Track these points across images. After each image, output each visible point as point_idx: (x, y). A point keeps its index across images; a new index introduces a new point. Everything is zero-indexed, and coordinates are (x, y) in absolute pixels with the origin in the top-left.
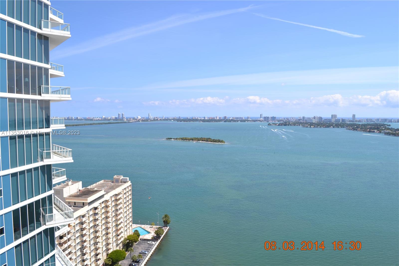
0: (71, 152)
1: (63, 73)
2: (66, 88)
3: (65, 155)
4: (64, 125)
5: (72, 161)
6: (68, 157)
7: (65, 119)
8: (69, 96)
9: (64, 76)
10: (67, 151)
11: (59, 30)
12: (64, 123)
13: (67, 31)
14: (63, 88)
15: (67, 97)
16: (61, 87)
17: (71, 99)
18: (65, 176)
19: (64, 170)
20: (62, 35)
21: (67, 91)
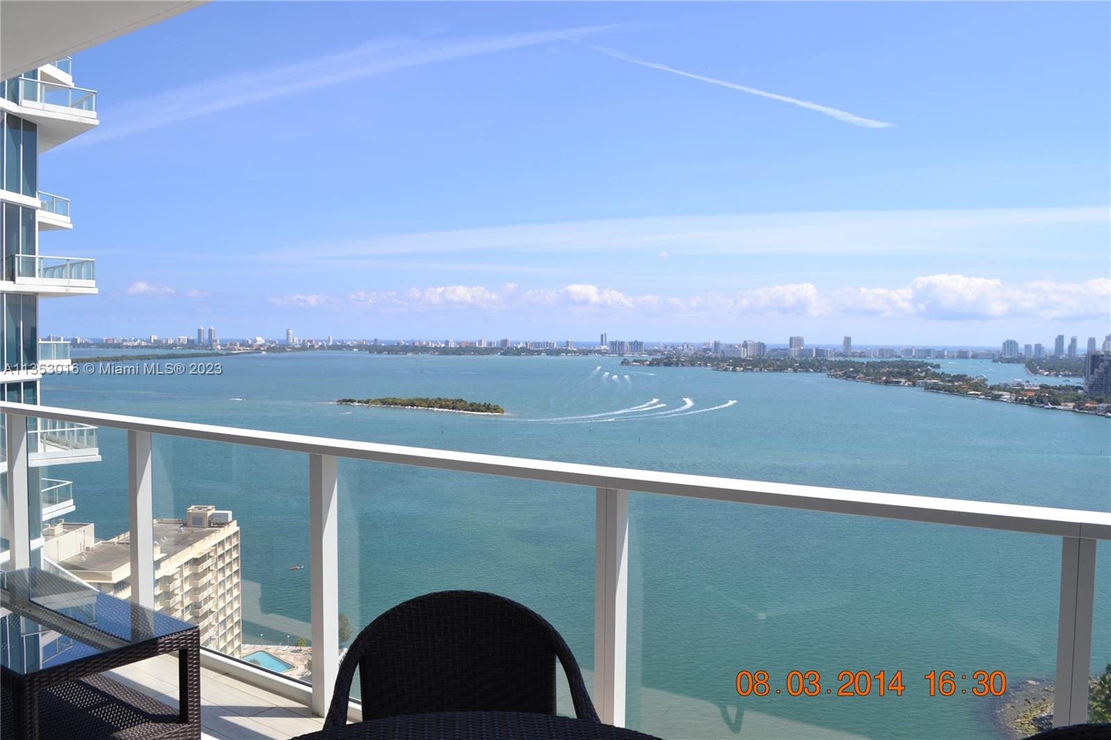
0: (94, 434)
1: (68, 219)
2: (83, 263)
3: (76, 442)
4: (69, 361)
5: (98, 458)
6: (86, 448)
7: (74, 343)
8: (92, 283)
9: (70, 226)
10: (81, 433)
11: (68, 106)
12: (71, 355)
13: (86, 109)
14: (73, 262)
15: (86, 286)
16: (68, 260)
17: (95, 291)
18: (71, 502)
19: (69, 485)
20: (75, 119)
21: (84, 269)
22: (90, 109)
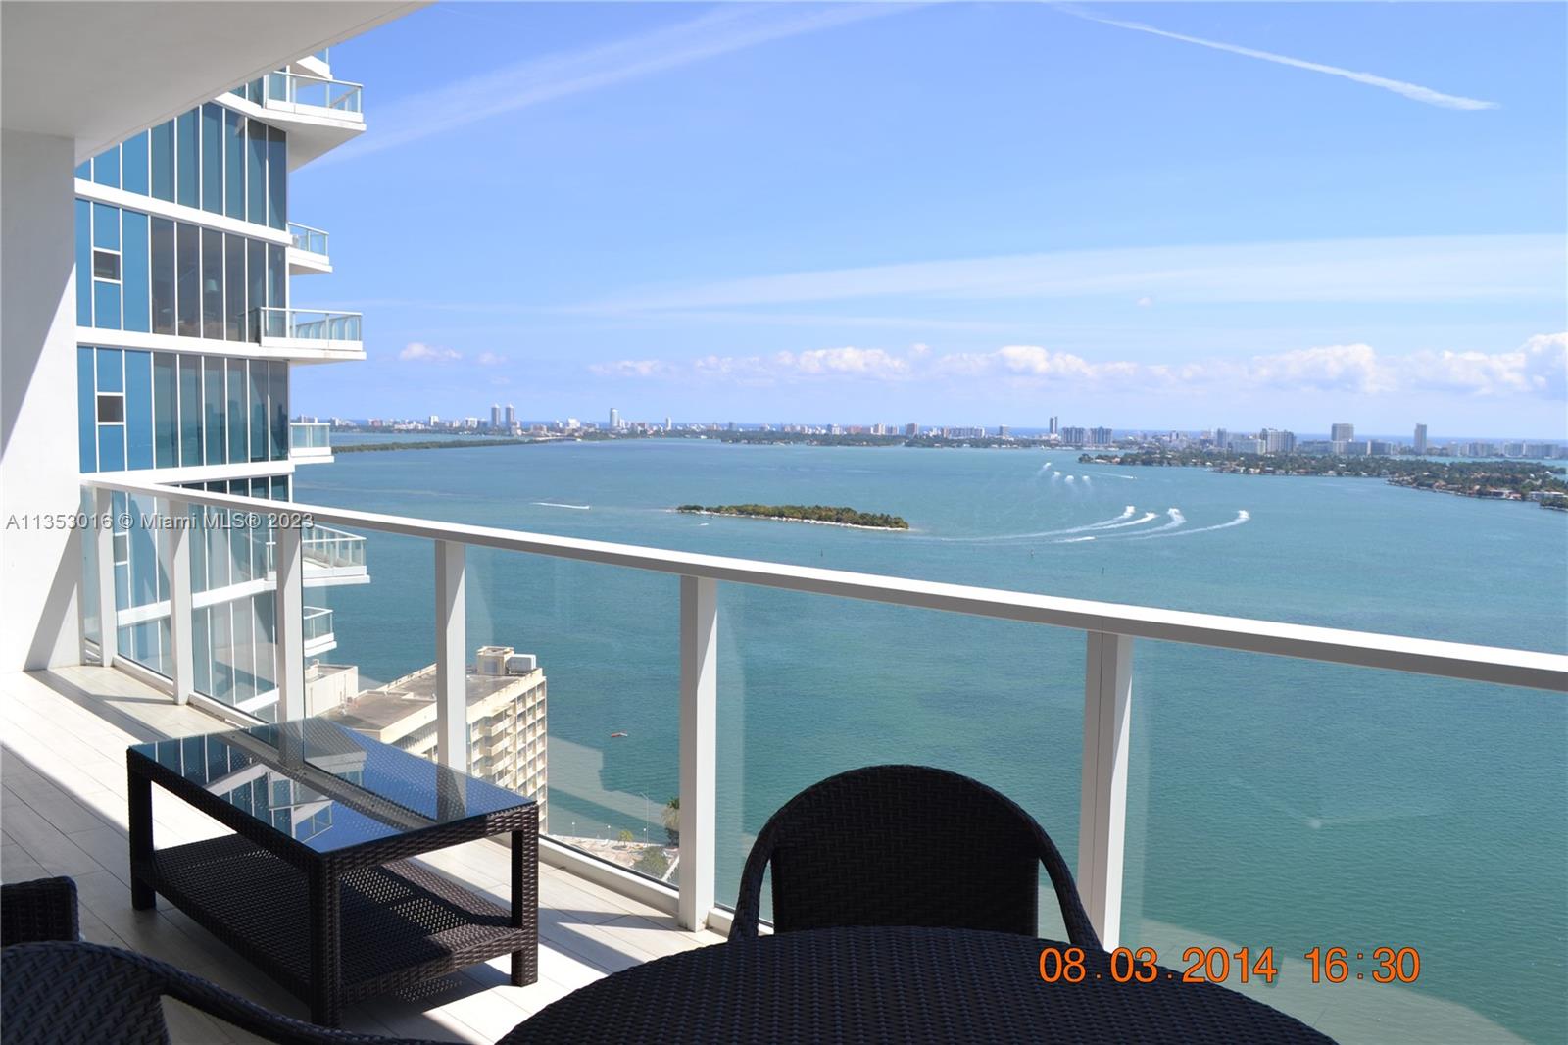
0: (362, 546)
1: (326, 259)
2: (346, 317)
3: (338, 557)
4: (328, 450)
5: (366, 579)
6: (351, 565)
7: (333, 428)
8: (358, 345)
9: (329, 269)
10: (345, 545)
11: (325, 106)
12: (331, 442)
13: (349, 110)
14: (335, 317)
15: (351, 349)
16: (328, 314)
17: (362, 356)
18: (331, 636)
19: (329, 614)
20: (335, 124)
21: (347, 326)
22: (354, 109)
